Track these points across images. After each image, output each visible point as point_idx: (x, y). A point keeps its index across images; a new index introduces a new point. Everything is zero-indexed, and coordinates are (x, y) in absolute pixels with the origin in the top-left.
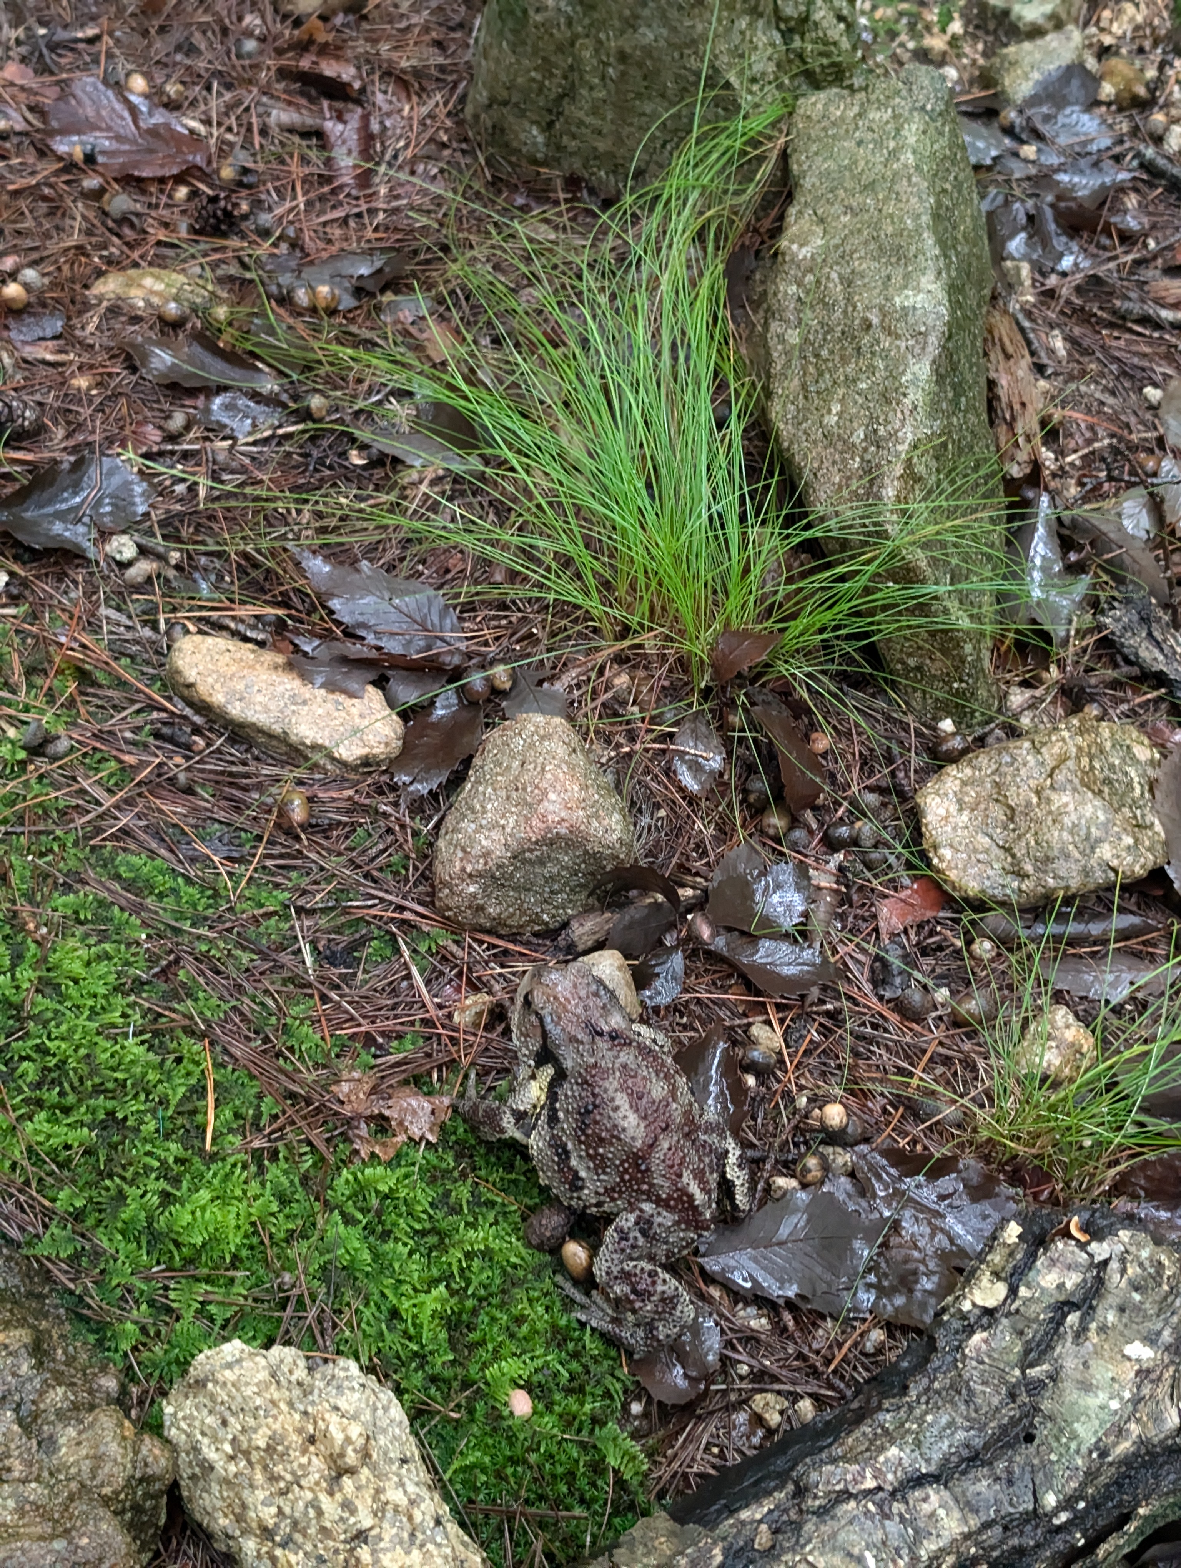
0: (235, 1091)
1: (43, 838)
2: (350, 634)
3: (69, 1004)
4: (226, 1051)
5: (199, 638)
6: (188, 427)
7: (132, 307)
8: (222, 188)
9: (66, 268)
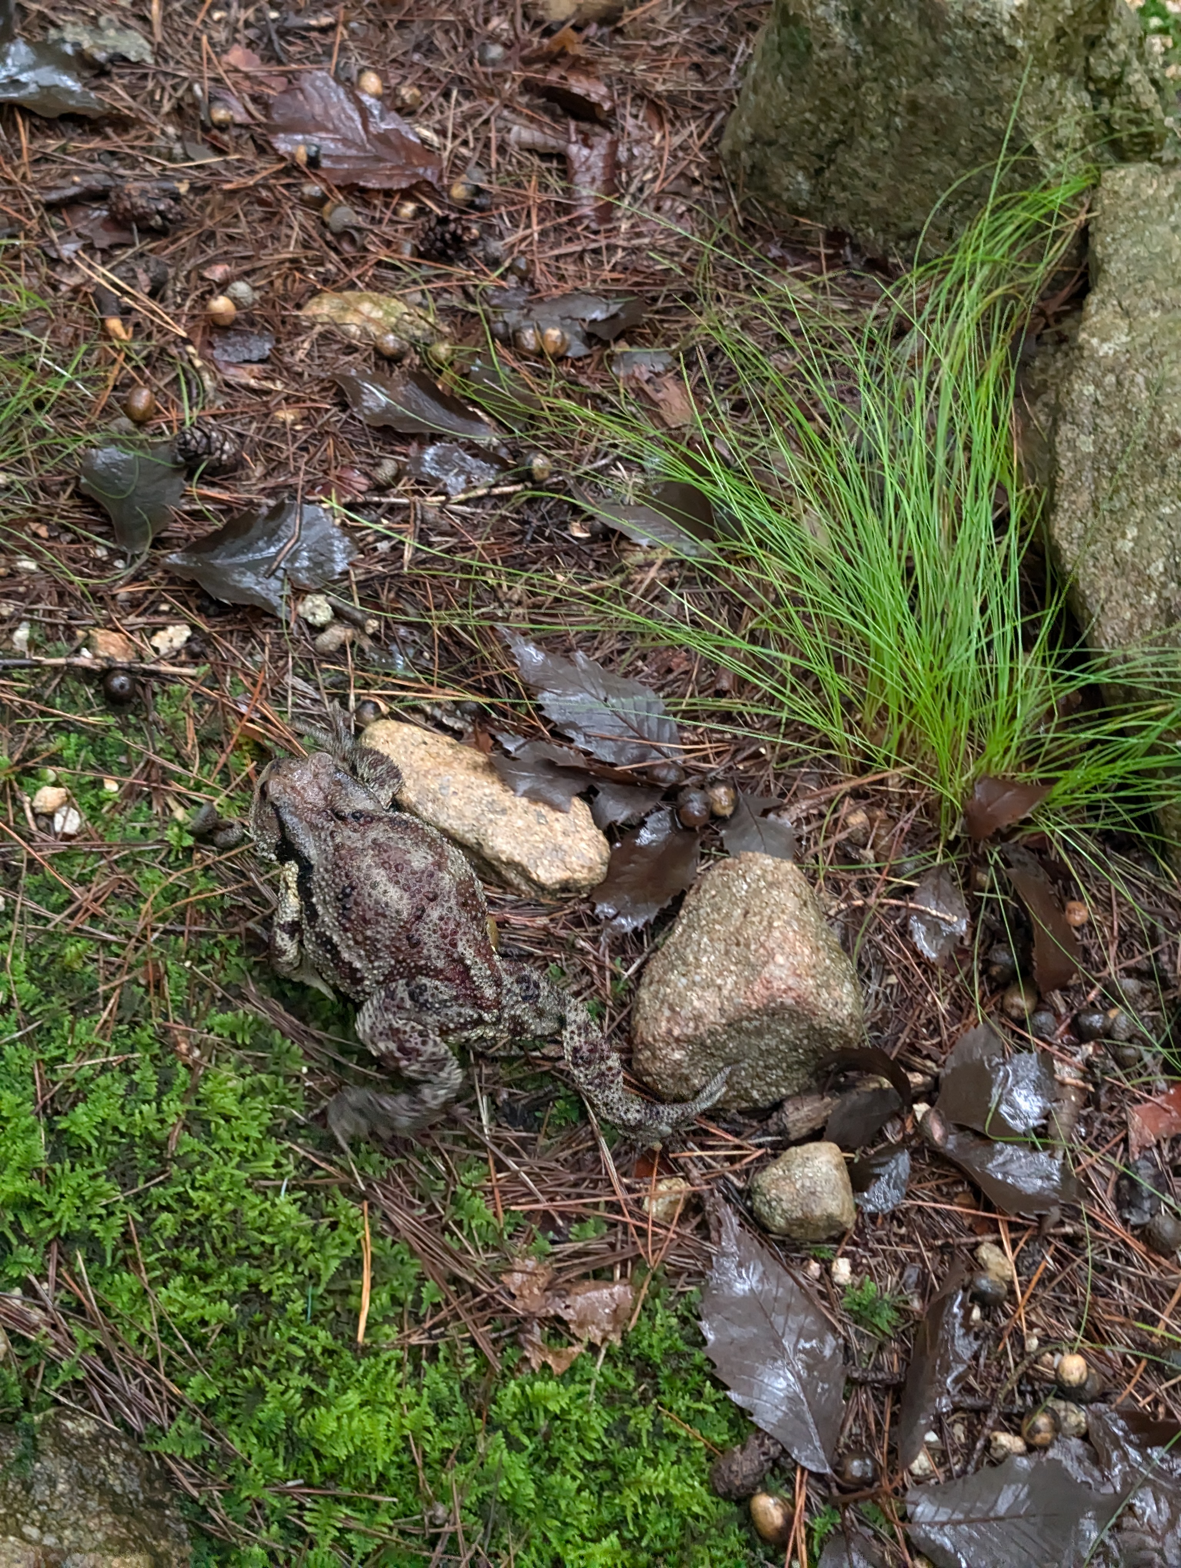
0: (393, 1269)
1: (204, 941)
2: (558, 735)
3: (217, 1146)
4: (385, 1217)
5: (392, 724)
6: (397, 478)
7: (346, 333)
8: (450, 208)
9: (278, 283)
